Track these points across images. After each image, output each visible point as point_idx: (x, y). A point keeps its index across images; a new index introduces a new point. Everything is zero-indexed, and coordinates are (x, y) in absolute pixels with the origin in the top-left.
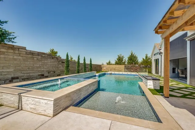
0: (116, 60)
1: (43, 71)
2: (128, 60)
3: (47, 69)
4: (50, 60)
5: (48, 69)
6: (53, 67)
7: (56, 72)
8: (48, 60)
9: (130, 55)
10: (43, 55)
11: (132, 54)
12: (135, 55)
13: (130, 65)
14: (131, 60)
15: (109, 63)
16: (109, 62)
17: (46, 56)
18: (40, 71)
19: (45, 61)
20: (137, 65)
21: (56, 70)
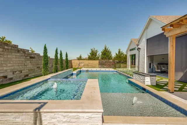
0: (89, 55)
1: (6, 70)
2: (102, 55)
3: (11, 68)
4: (15, 54)
5: (13, 68)
6: (19, 65)
7: (22, 72)
8: (13, 54)
9: (104, 49)
10: (6, 47)
11: (105, 49)
12: (109, 49)
13: (104, 60)
14: (105, 54)
15: (80, 59)
16: (80, 57)
17: (10, 48)
18: (2, 71)
19: (9, 56)
20: (111, 60)
21: (23, 69)
